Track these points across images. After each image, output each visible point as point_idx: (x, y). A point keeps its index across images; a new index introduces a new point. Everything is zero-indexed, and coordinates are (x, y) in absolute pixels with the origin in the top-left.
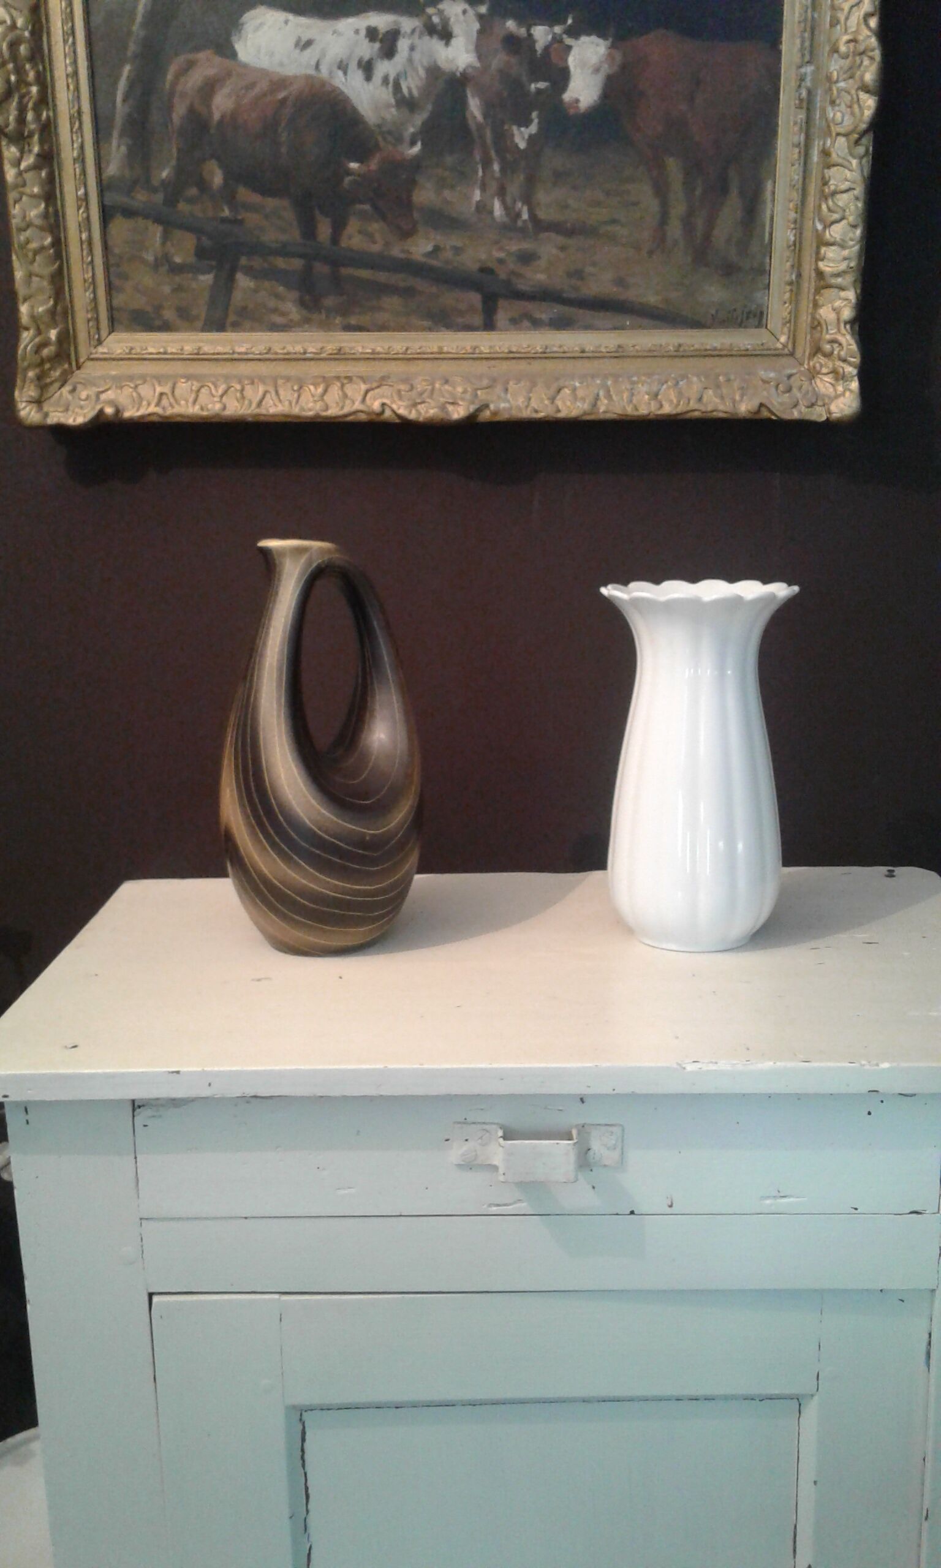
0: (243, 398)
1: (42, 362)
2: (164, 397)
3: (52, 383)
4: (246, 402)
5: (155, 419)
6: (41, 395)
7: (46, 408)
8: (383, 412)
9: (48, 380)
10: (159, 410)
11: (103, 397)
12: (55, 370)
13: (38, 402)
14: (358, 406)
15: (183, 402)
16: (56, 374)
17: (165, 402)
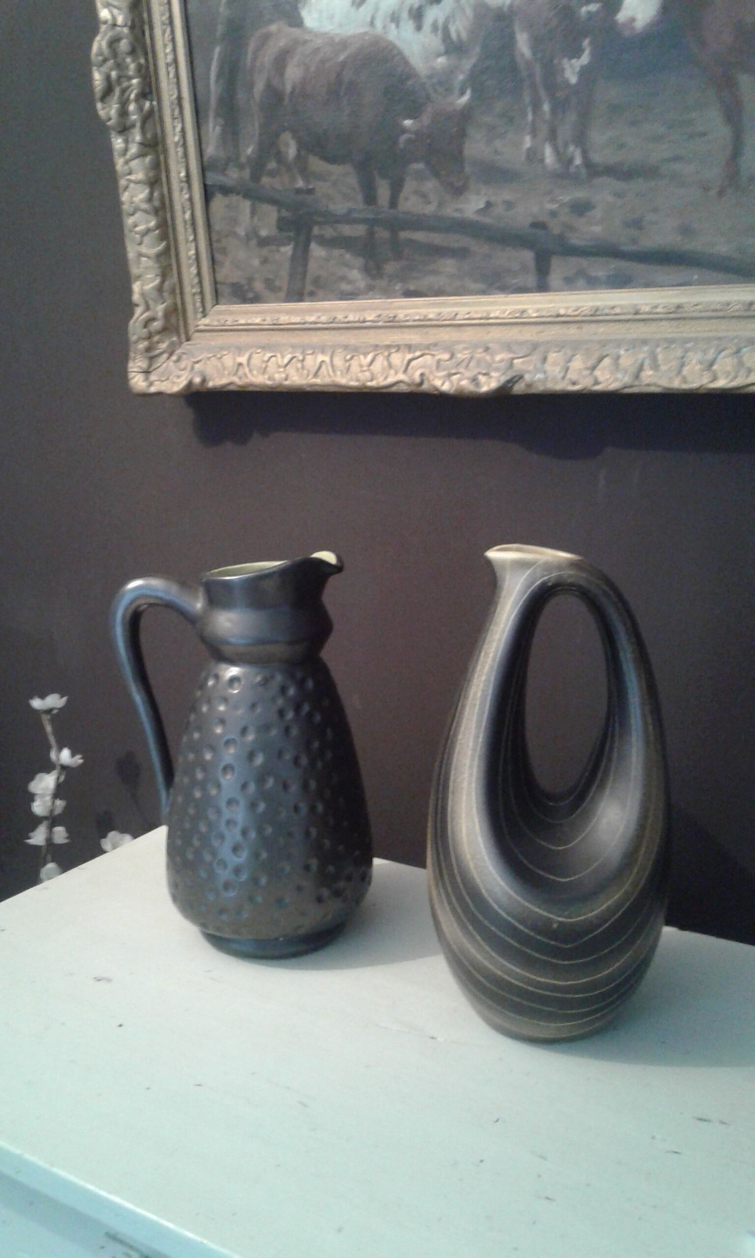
0: (303, 367)
1: (150, 337)
2: (241, 369)
3: (161, 354)
4: (305, 372)
5: (232, 388)
6: (150, 366)
7: (153, 377)
8: (421, 383)
9: (157, 352)
10: (236, 379)
11: (197, 366)
12: (163, 342)
13: (147, 372)
14: (401, 377)
15: (255, 372)
16: (163, 346)
17: (240, 372)
